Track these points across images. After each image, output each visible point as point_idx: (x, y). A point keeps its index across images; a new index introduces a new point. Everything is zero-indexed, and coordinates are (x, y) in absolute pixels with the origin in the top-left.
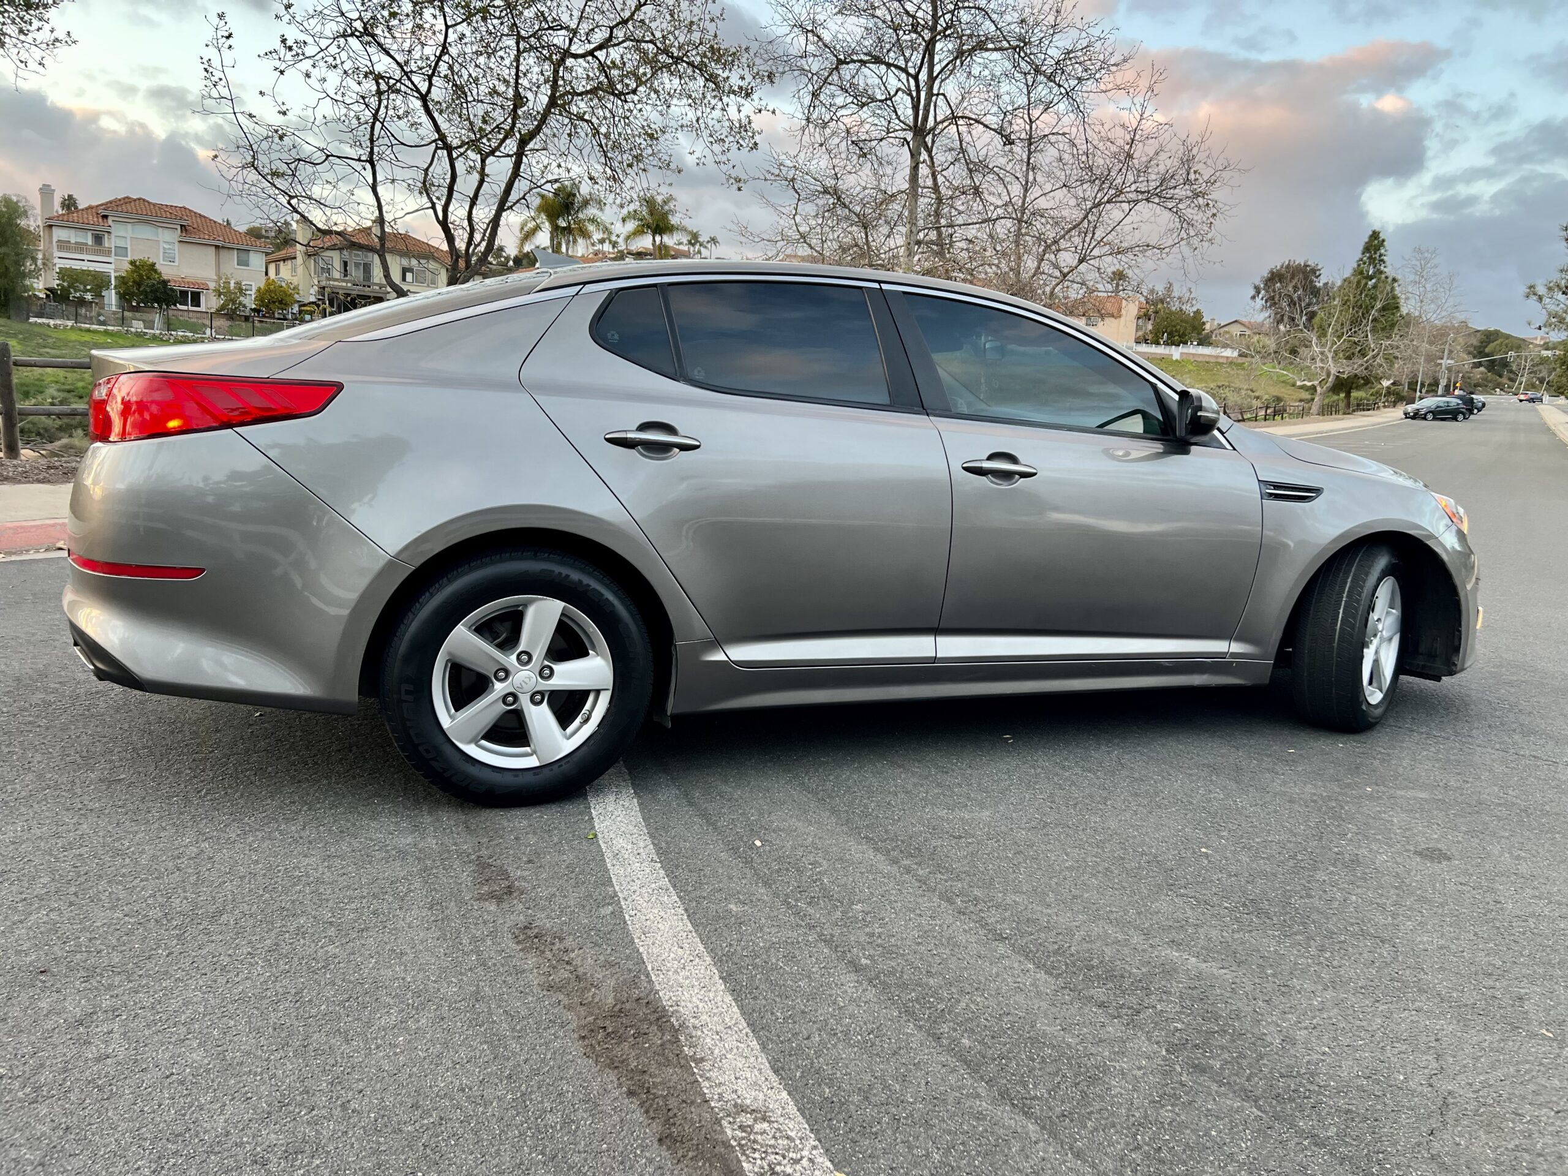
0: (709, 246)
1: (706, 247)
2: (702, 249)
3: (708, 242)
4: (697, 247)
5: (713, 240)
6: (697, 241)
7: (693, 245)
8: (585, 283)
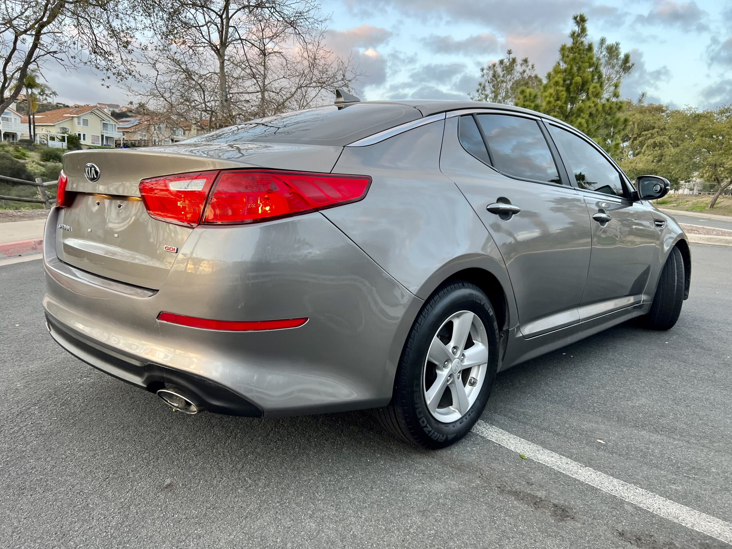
0: (51, 96)
1: (50, 97)
2: (47, 98)
3: (51, 94)
4: (44, 96)
5: (54, 93)
6: (44, 94)
7: (42, 95)
8: (446, 111)
